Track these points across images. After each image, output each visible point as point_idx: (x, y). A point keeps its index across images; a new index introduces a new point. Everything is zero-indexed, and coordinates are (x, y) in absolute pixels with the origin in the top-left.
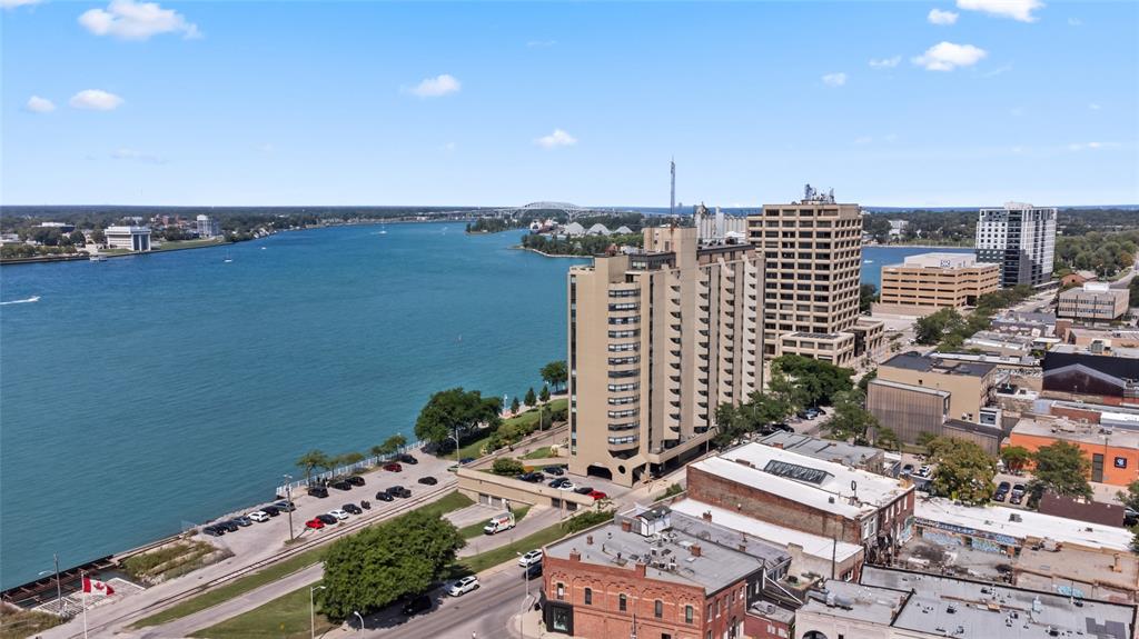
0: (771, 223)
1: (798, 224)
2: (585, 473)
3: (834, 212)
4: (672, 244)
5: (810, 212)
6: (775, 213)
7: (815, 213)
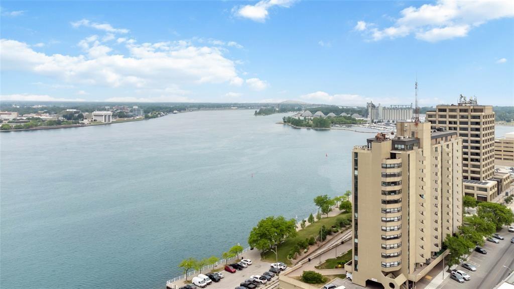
0: (441, 116)
1: (458, 117)
2: (365, 285)
3: (481, 111)
4: (417, 133)
5: (466, 111)
6: (444, 110)
7: (470, 111)
